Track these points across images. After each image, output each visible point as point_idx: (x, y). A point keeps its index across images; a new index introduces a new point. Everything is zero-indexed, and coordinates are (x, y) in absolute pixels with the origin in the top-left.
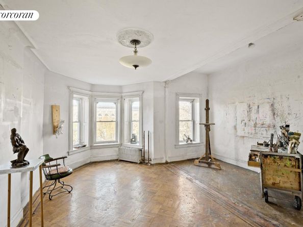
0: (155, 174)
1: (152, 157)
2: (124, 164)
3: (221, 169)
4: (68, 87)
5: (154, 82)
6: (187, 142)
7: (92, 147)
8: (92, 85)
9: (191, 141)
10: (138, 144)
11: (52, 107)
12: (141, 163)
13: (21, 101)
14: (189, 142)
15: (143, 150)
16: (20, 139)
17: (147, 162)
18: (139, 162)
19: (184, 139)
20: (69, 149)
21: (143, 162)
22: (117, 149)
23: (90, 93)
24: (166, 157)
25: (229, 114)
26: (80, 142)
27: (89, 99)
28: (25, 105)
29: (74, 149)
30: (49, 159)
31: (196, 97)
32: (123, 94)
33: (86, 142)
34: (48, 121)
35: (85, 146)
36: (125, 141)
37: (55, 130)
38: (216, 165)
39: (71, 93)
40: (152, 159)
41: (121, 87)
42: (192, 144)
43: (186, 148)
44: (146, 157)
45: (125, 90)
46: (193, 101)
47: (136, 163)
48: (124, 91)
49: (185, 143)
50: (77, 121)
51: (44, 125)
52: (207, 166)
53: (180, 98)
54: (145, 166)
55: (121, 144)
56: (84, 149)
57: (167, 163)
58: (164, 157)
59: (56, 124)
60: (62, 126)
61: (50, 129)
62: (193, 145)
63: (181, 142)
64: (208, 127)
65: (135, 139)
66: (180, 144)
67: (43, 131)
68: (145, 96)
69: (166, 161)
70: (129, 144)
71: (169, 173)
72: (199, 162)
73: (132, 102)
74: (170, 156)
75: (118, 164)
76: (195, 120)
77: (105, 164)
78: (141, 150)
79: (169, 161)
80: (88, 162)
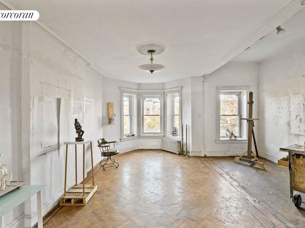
0: (188, 164)
1: (190, 149)
2: (165, 153)
3: (265, 170)
4: (120, 88)
5: (192, 77)
6: (231, 137)
7: (139, 136)
8: (139, 84)
9: (235, 137)
10: (178, 137)
11: (108, 104)
12: (180, 154)
13: (83, 101)
14: (233, 138)
15: (181, 142)
16: (79, 125)
17: (186, 153)
18: (178, 153)
19: (227, 135)
20: (121, 136)
21: (182, 153)
22: (160, 140)
23: (138, 91)
24: (205, 151)
25: (282, 108)
26: (131, 132)
27: (137, 96)
28: (87, 103)
29: (125, 137)
30: (104, 142)
31: (242, 89)
32: (165, 91)
33: (135, 133)
34: (105, 115)
35: (133, 135)
36: (168, 134)
37: (110, 121)
38: (259, 164)
39: (122, 92)
40: (190, 151)
41: (163, 84)
42: (236, 140)
43: (228, 144)
44: (185, 149)
45: (167, 86)
46: (239, 95)
47: (175, 154)
48: (166, 88)
49: (228, 139)
50: (128, 114)
51: (103, 118)
52: (249, 164)
53: (221, 91)
54: (182, 157)
55: (164, 136)
56: (133, 137)
57: (205, 157)
58: (203, 151)
59: (111, 117)
60: (115, 118)
61: (107, 120)
62: (237, 142)
63: (223, 137)
64: (251, 122)
65: (176, 132)
66: (221, 139)
67: (102, 122)
68: (184, 91)
69: (205, 155)
70: (171, 136)
71: (203, 165)
72: (240, 159)
73: (174, 97)
74: (209, 150)
75: (160, 153)
76: (242, 114)
77: (150, 152)
78: (179, 142)
79: (208, 155)
80: (137, 149)
